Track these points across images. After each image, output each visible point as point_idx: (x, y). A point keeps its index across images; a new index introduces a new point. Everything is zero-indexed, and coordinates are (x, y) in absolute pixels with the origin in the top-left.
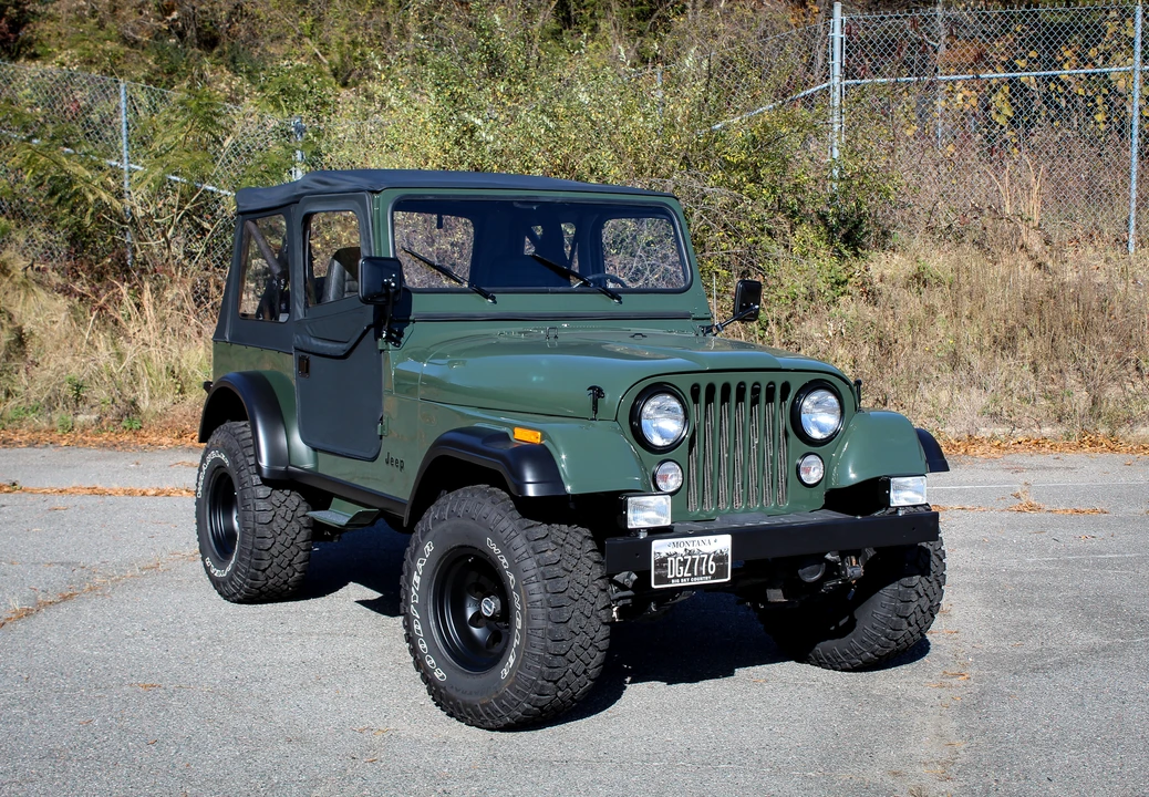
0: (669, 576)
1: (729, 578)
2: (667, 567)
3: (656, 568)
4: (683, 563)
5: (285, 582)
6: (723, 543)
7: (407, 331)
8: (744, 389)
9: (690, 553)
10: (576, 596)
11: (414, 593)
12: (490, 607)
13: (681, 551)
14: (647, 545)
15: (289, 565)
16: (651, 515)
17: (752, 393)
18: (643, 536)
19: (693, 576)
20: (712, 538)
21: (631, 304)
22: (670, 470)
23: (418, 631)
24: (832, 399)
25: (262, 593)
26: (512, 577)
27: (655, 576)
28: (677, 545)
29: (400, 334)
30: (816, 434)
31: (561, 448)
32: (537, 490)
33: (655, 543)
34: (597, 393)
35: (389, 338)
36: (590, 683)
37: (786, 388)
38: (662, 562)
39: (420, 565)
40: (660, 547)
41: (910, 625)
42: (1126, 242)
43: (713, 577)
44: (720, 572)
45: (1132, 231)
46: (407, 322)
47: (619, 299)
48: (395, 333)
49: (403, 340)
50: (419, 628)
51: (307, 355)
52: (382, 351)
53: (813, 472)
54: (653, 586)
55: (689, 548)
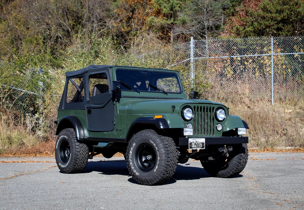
0: (192, 147)
1: (205, 148)
4: (195, 144)
5: (82, 167)
6: (203, 140)
8: (205, 108)
10: (172, 152)
11: (130, 156)
12: (149, 157)
13: (195, 141)
14: (188, 139)
15: (83, 163)
17: (207, 109)
18: (187, 137)
20: (201, 139)
21: (169, 96)
22: (190, 125)
23: (131, 164)
24: (223, 111)
25: (76, 170)
26: (157, 148)
28: (194, 140)
30: (220, 119)
33: (189, 139)
34: (174, 107)
35: (117, 101)
36: (173, 173)
37: (213, 108)
38: (191, 144)
39: (132, 149)
40: (190, 140)
41: (241, 166)
42: (271, 101)
44: (203, 147)
45: (273, 98)
46: (121, 97)
47: (167, 94)
50: (132, 164)
51: (91, 109)
52: (115, 104)
53: (220, 128)
55: (196, 141)
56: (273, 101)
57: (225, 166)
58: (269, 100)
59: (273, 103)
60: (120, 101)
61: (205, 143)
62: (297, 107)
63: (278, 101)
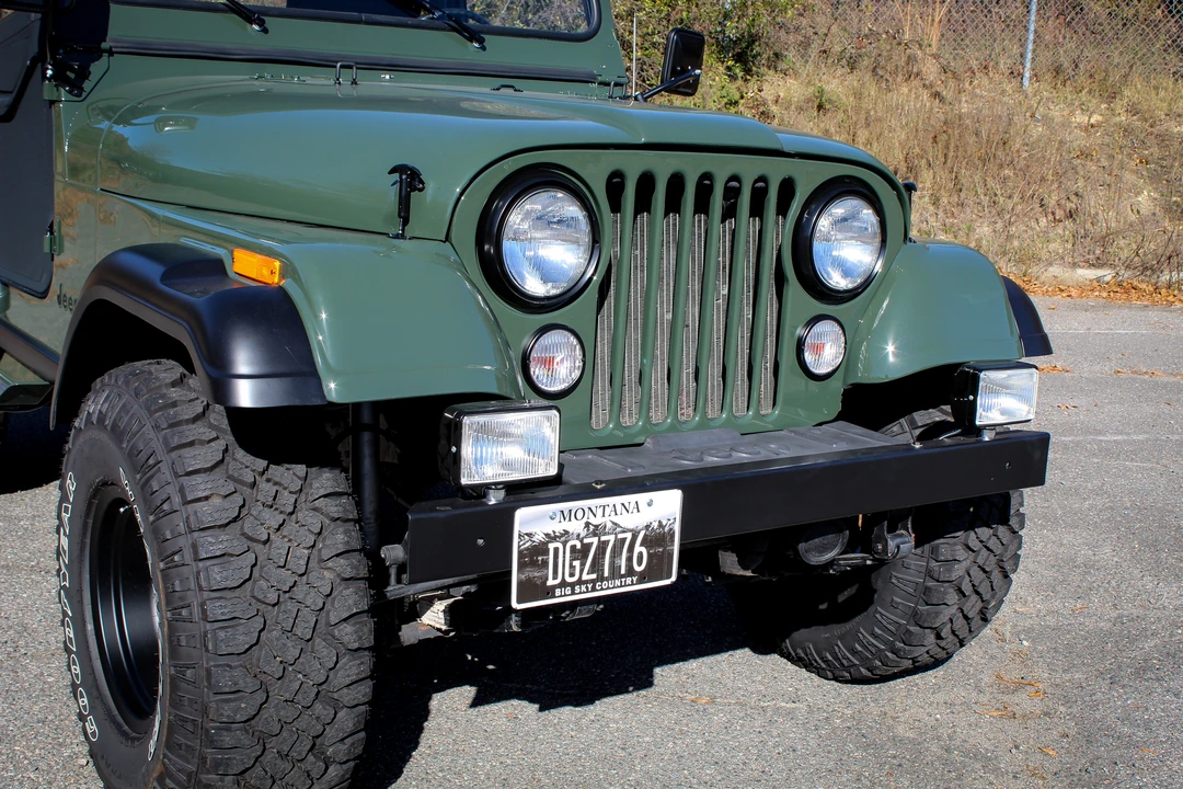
0: (550, 582)
1: (674, 578)
2: (545, 564)
3: (521, 566)
4: (581, 553)
7: (96, 68)
8: (710, 189)
9: (597, 531)
13: (576, 527)
14: (504, 517)
16: (514, 452)
17: (726, 198)
18: (493, 499)
19: (601, 578)
20: (643, 498)
22: (558, 346)
27: (520, 584)
29: (84, 74)
30: (837, 281)
31: (319, 298)
32: (258, 394)
37: (787, 188)
40: (532, 522)
42: (1021, 76)
43: (643, 578)
44: (657, 567)
48: (73, 70)
49: (87, 85)
54: (515, 605)
56: (1027, 75)
57: (841, 598)
58: (1012, 73)
59: (1026, 82)
60: (94, 77)
61: (677, 528)
62: (1119, 105)
63: (1048, 77)
